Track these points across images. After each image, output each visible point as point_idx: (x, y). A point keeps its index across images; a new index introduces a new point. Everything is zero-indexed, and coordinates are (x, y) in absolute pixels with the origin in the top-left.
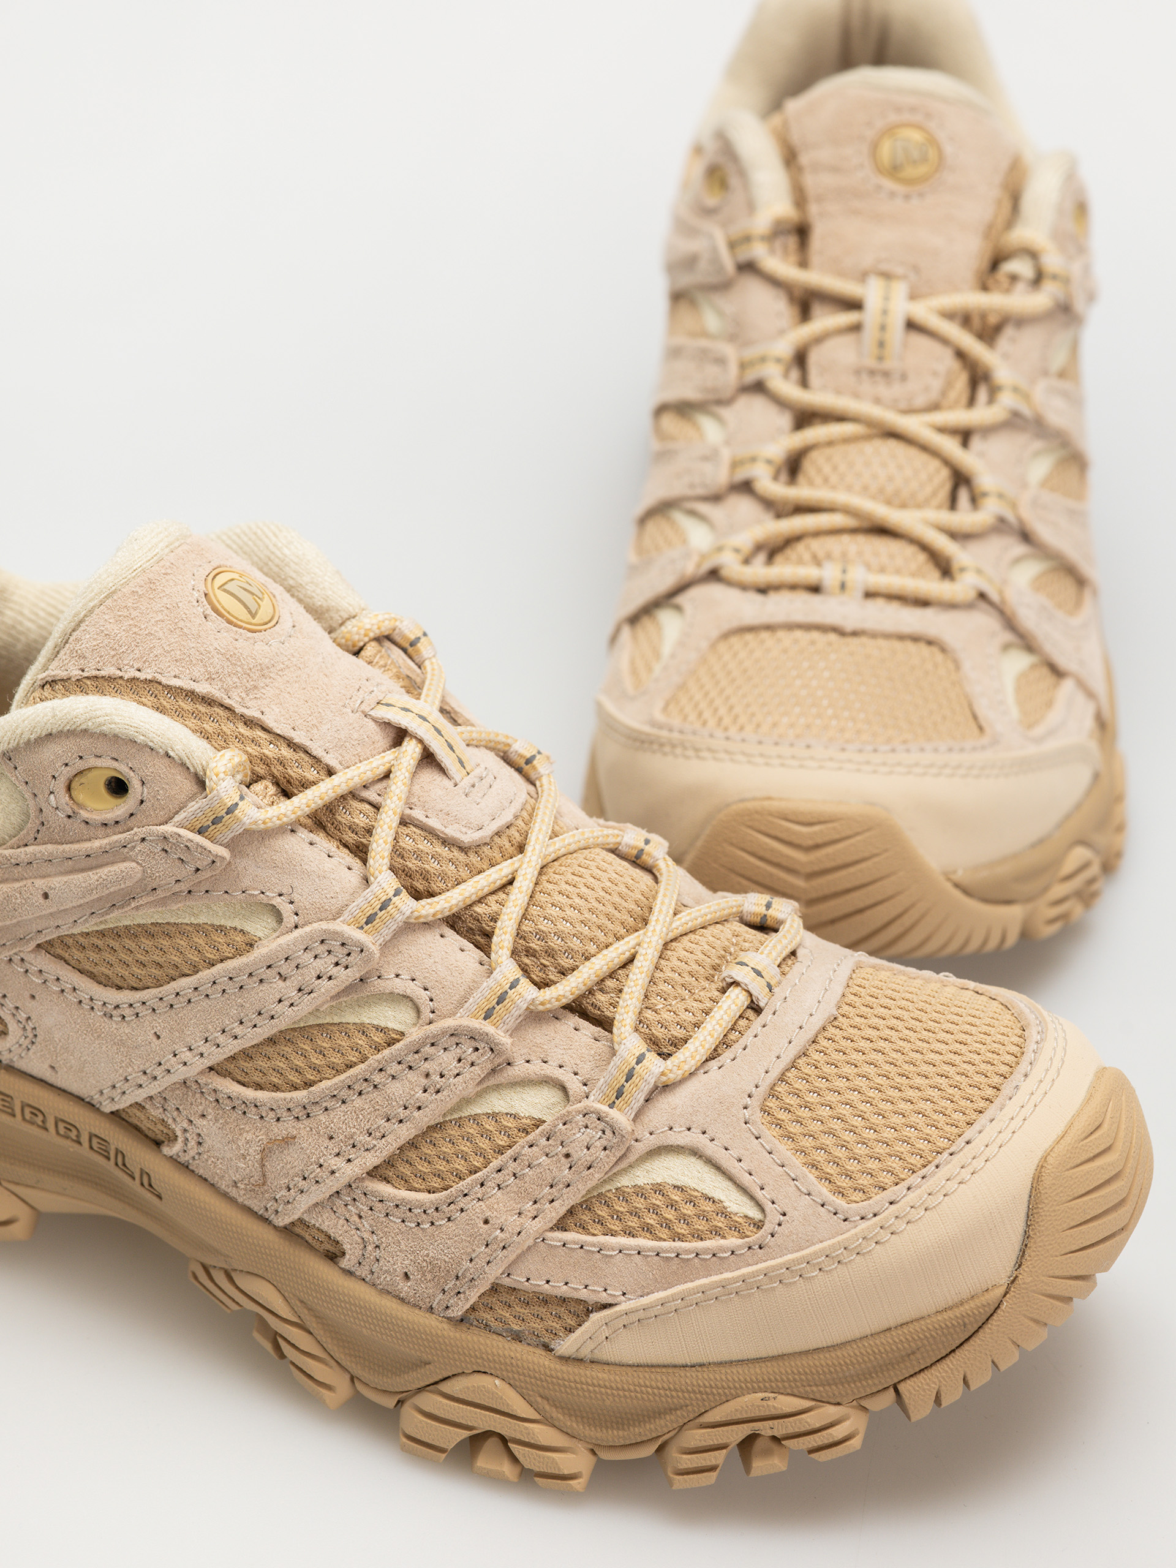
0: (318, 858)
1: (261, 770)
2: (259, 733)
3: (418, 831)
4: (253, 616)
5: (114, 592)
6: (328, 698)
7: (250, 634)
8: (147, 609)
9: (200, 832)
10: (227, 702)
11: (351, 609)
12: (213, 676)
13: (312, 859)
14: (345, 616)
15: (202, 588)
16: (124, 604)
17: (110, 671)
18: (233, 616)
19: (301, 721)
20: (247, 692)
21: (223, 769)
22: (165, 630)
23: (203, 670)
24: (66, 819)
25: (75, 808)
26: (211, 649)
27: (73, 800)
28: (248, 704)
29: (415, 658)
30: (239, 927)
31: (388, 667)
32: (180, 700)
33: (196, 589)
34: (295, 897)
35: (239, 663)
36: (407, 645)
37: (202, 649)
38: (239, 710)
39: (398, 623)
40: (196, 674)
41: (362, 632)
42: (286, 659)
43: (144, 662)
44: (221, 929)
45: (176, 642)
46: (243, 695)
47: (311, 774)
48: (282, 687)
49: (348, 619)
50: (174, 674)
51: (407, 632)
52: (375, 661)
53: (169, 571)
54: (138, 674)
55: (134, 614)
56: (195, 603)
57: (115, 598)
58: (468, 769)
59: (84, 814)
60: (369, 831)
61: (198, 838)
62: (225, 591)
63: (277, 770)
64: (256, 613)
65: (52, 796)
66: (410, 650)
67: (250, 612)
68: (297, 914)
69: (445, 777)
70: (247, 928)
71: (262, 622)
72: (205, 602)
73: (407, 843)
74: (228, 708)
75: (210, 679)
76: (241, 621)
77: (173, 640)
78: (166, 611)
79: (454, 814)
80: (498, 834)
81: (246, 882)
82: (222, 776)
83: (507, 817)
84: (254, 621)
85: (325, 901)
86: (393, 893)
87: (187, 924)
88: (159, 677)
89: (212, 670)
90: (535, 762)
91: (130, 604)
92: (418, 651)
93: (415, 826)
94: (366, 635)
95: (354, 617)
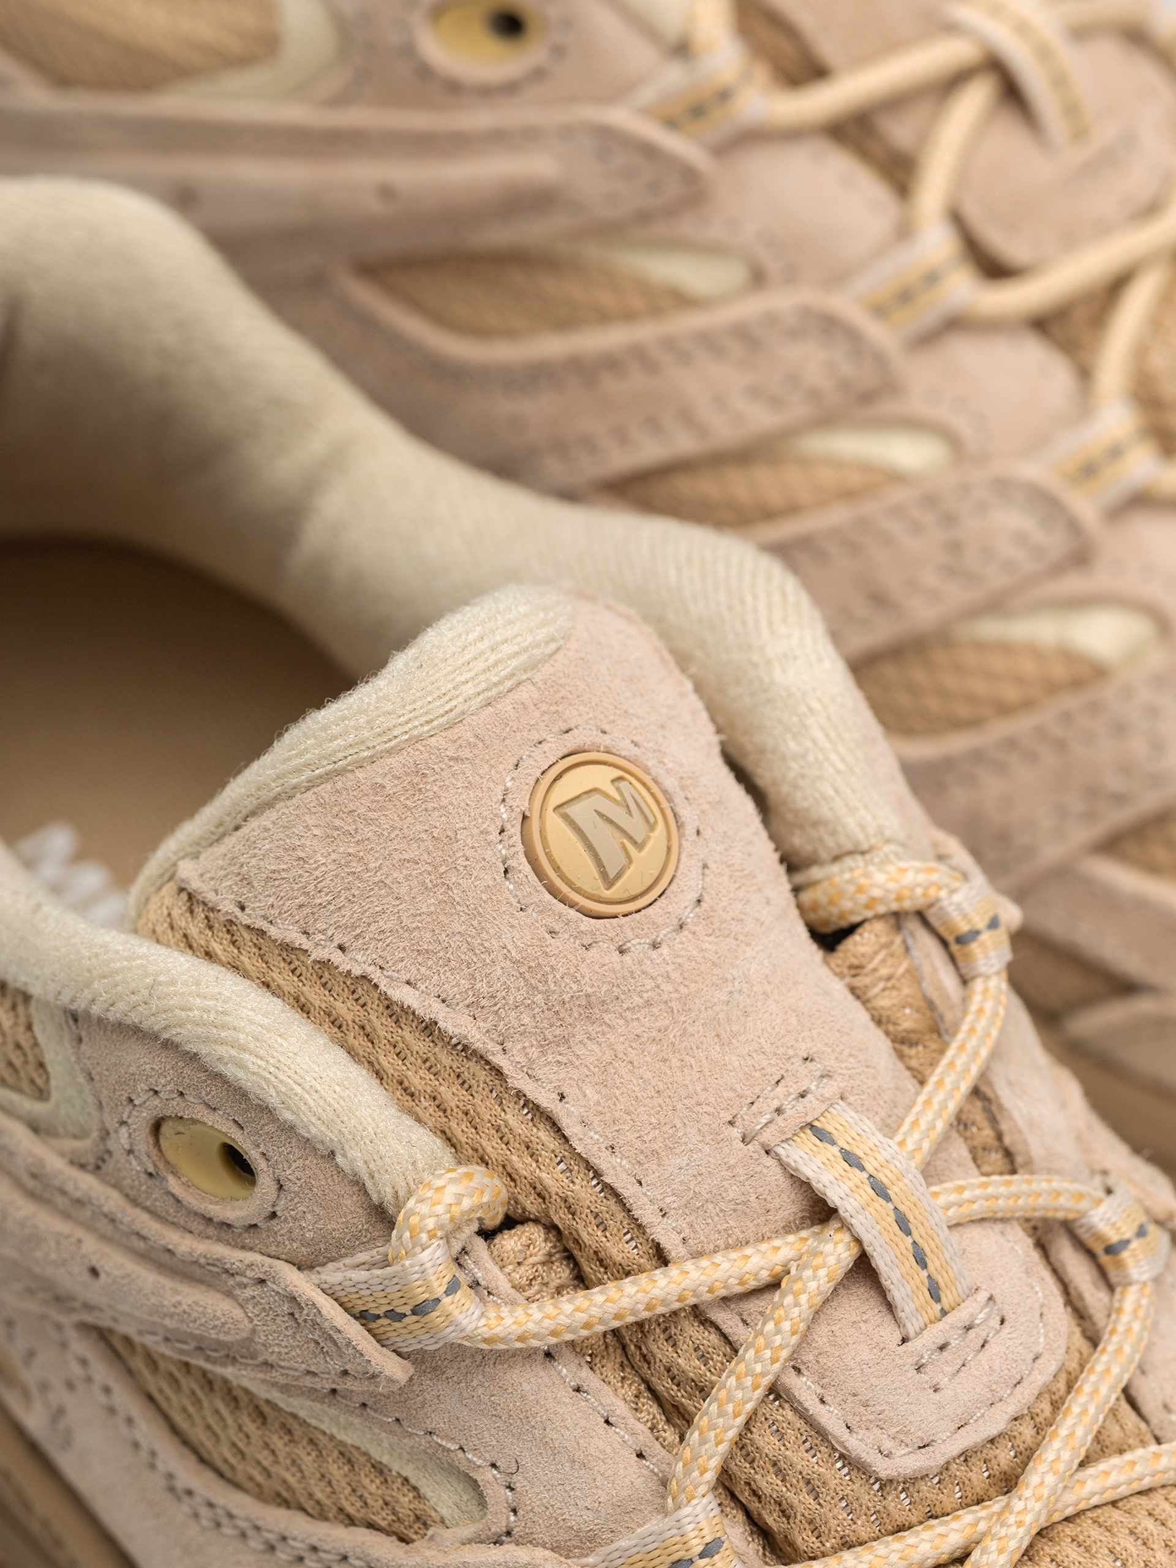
0: (583, 1423)
1: (531, 1205)
2: (544, 1135)
3: (799, 1423)
4: (609, 883)
5: (341, 772)
6: (705, 1095)
7: (588, 923)
8: (394, 828)
9: (363, 1317)
10: (498, 1060)
11: (861, 837)
12: (483, 1002)
13: (569, 1423)
14: (849, 846)
15: (521, 803)
16: (351, 806)
17: (286, 931)
18: (563, 877)
19: (631, 1136)
20: (544, 1045)
21: (430, 1223)
22: (414, 883)
23: (465, 984)
24: (143, 1176)
25: (161, 1165)
26: (495, 944)
27: (160, 1150)
28: (539, 1073)
29: (961, 964)
30: (413, 1481)
31: (893, 982)
32: (407, 1029)
33: (509, 802)
34: (519, 1481)
35: (541, 986)
36: (950, 939)
37: (476, 942)
38: (518, 1081)
39: (943, 894)
40: (450, 991)
41: (863, 898)
42: (649, 984)
43: (357, 937)
44: (379, 1469)
45: (430, 914)
46: (534, 1053)
47: (621, 1249)
48: (620, 1048)
49: (851, 853)
50: (405, 978)
51: (955, 916)
52: (871, 966)
53: (465, 753)
54: (337, 958)
55: (367, 832)
56: (494, 836)
57: (339, 785)
58: (947, 1299)
59: (174, 1185)
60: (703, 1391)
61: (353, 1330)
62: (567, 818)
63: (560, 1217)
64: (618, 876)
65: (124, 1130)
66: (954, 948)
67: (604, 874)
68: (514, 1511)
69: (890, 1317)
70: (426, 1490)
71: (626, 895)
72: (517, 838)
73: (765, 1441)
74: (498, 1072)
75: (475, 1007)
76: (578, 891)
77: (424, 910)
78: (429, 843)
79: (879, 1408)
80: (966, 1456)
81: (436, 1422)
82: (424, 1237)
83: (995, 1422)
84: (608, 894)
85: (573, 1510)
86: (700, 1549)
87: (324, 1433)
88: (376, 975)
89: (485, 989)
90: (1125, 1255)
91: (362, 810)
92: (968, 956)
93: (795, 1410)
94: (867, 907)
95: (863, 853)
